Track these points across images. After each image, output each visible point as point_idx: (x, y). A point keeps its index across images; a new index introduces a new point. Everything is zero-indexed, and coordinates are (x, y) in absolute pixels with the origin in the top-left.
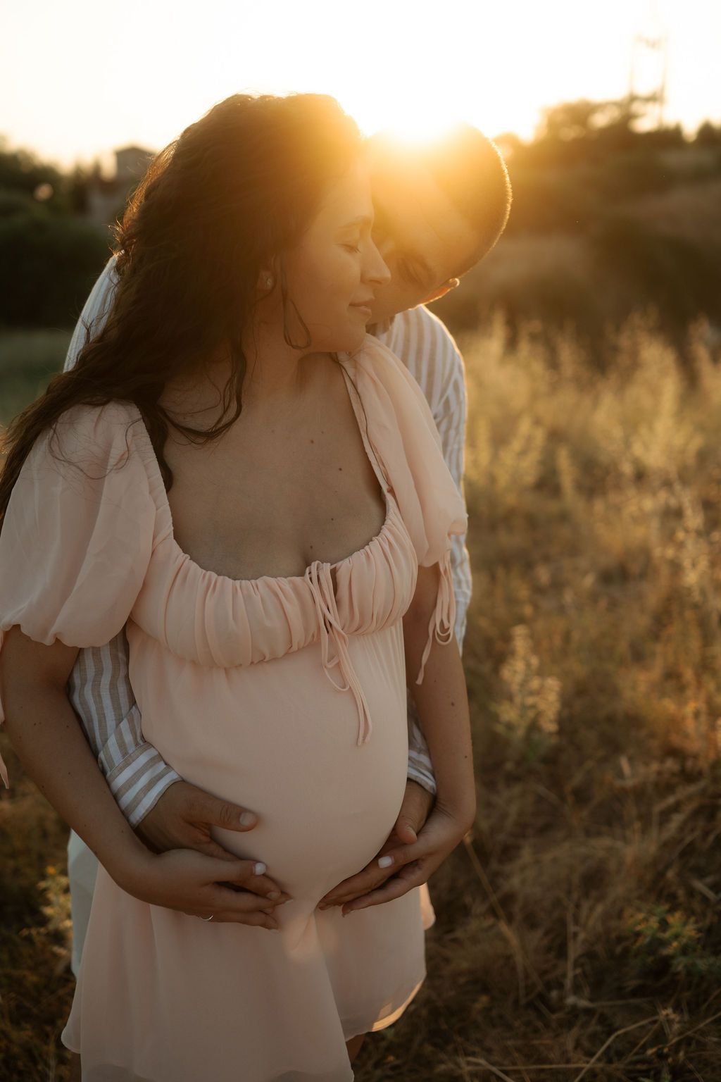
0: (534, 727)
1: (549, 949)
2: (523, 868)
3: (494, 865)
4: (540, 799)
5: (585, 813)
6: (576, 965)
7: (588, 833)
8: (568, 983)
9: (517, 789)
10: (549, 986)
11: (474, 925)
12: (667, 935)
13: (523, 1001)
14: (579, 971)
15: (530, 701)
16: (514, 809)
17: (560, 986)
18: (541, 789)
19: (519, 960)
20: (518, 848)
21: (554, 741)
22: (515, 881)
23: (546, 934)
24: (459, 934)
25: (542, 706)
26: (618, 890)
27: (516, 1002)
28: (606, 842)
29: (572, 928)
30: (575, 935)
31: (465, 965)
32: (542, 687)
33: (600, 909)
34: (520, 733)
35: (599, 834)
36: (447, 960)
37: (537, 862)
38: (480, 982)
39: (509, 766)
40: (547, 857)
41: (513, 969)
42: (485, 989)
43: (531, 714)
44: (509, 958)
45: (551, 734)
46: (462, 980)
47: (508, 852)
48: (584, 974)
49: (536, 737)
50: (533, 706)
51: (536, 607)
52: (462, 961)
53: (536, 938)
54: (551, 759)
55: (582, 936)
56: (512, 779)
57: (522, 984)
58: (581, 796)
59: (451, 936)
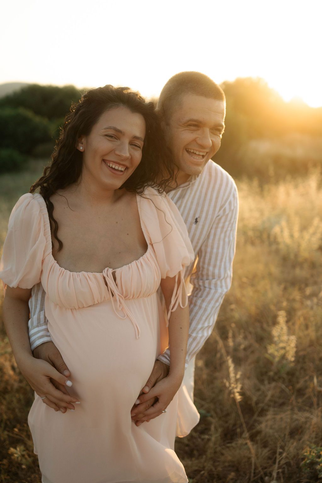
0: (283, 357)
1: (269, 458)
2: (267, 421)
3: (255, 417)
4: (282, 391)
5: (300, 400)
6: (279, 468)
7: (300, 409)
8: (275, 474)
9: (273, 384)
10: (266, 474)
11: (240, 441)
12: (319, 460)
13: (252, 479)
14: (280, 470)
15: (281, 345)
16: (270, 394)
17: (271, 475)
18: (283, 386)
19: (253, 460)
20: (267, 410)
21: (292, 365)
22: (263, 426)
23: (269, 451)
24: (233, 444)
25: (288, 348)
26: (306, 437)
27: (249, 479)
28: (307, 414)
29: (279, 450)
30: (281, 454)
31: (229, 458)
32: (289, 339)
33: (295, 444)
34: (277, 359)
35: (305, 410)
36: (222, 454)
37: (274, 418)
38: (236, 467)
39: (271, 374)
40: (278, 417)
41: (251, 463)
42: (237, 471)
43: (282, 352)
44: (249, 458)
45: (291, 362)
46: (227, 464)
47: (263, 412)
48: (283, 472)
49: (284, 362)
50: (284, 348)
51: (302, 303)
52: (229, 456)
53: (265, 452)
54: (291, 374)
55: (284, 455)
56: (272, 380)
57: (253, 471)
58: (300, 392)
59: (229, 445)
